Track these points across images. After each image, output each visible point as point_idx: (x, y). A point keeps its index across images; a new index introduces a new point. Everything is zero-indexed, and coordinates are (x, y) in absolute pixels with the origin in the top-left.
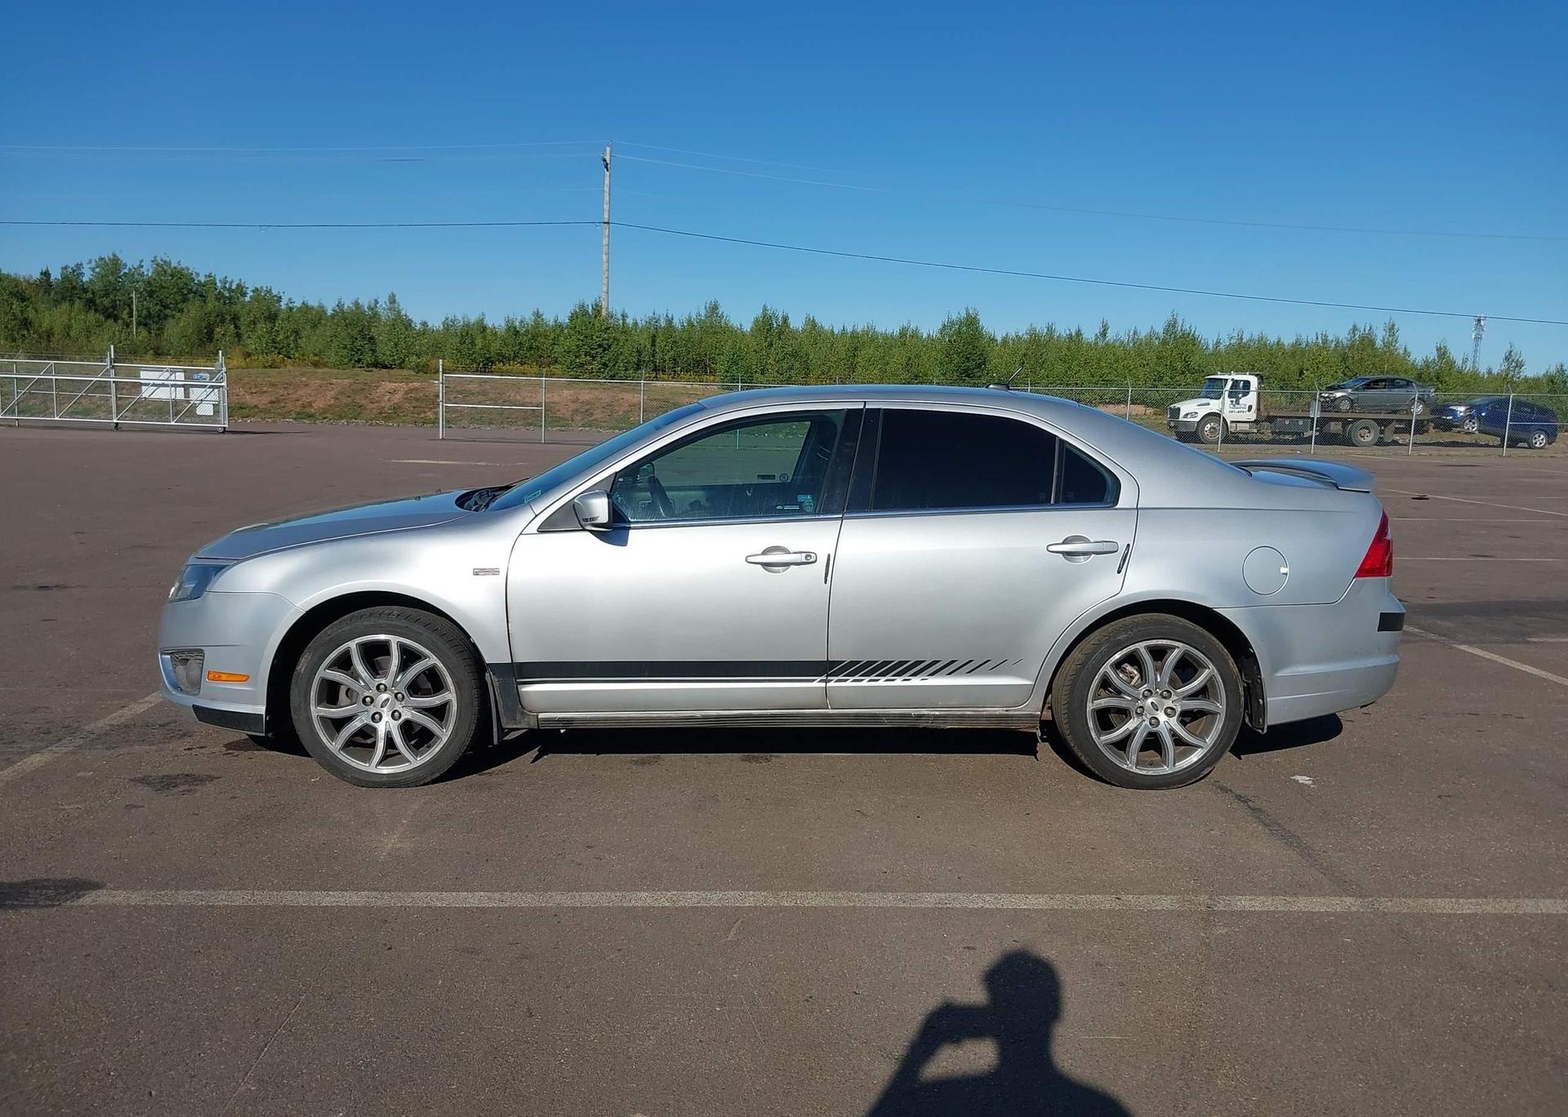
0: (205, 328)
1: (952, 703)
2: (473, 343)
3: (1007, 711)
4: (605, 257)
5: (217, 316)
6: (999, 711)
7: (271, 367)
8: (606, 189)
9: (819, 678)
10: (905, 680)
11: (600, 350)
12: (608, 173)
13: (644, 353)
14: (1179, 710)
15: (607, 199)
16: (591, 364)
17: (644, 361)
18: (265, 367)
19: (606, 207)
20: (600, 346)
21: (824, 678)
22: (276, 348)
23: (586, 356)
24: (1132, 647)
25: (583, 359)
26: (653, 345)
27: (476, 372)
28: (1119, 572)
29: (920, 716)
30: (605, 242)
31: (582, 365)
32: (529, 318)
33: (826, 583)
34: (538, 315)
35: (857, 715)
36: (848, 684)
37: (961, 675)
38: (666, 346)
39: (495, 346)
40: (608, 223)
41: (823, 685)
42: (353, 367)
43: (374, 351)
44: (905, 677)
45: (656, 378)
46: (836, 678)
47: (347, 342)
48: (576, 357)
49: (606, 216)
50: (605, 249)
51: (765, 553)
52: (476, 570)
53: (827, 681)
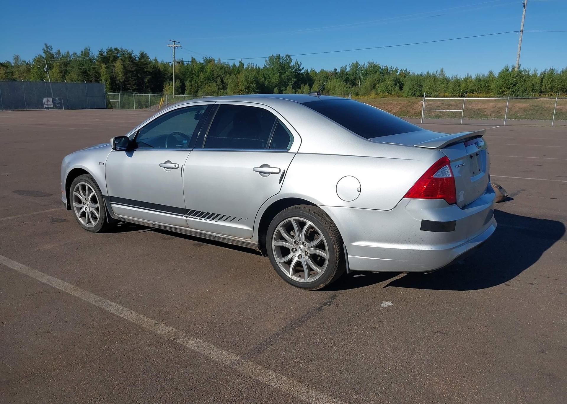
0: (373, 85)
1: (226, 233)
2: (459, 86)
3: (246, 240)
4: (519, 46)
5: (378, 80)
6: (243, 240)
7: (383, 98)
8: (523, 16)
9: (185, 215)
10: (210, 221)
11: (512, 85)
12: (524, 9)
13: (536, 86)
14: (309, 253)
15: (523, 21)
16: (506, 92)
17: (535, 89)
18: (381, 98)
19: (522, 24)
20: (512, 84)
21: (186, 215)
22: (387, 91)
23: (505, 88)
24: (288, 219)
25: (503, 89)
26: (542, 82)
27: (460, 97)
28: (280, 183)
29: (218, 237)
30: (520, 39)
31: (503, 92)
32: (486, 74)
33: (181, 177)
34: (491, 72)
35: (198, 232)
36: (192, 219)
37: (228, 222)
38: (548, 82)
39: (470, 86)
40: (522, 31)
41: (185, 218)
42: (413, 97)
43: (421, 91)
44: (210, 219)
45: (540, 96)
46: (189, 216)
47: (411, 88)
48: (501, 89)
49: (522, 28)
50: (520, 43)
51: (165, 163)
52: (99, 163)
53: (187, 217)
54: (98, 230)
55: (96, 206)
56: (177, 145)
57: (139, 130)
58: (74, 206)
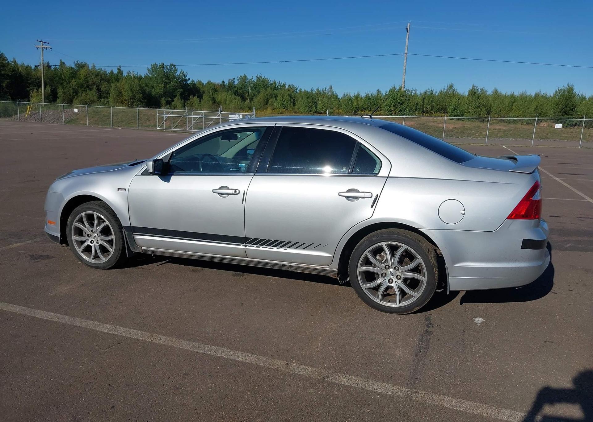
0: (266, 100)
1: (298, 261)
2: (352, 103)
3: (322, 267)
4: (404, 68)
5: (270, 95)
6: (318, 267)
7: (280, 113)
8: (407, 40)
9: (243, 244)
10: (277, 249)
11: (399, 104)
12: (408, 34)
13: (419, 105)
14: (403, 277)
15: (407, 44)
16: (395, 110)
17: (418, 108)
18: (279, 113)
19: (406, 48)
20: (399, 103)
22: (283, 106)
23: (393, 107)
24: (379, 244)
25: (392, 108)
26: (423, 102)
27: (352, 114)
28: (372, 207)
29: (285, 266)
30: (405, 61)
31: (391, 110)
32: (375, 92)
33: (243, 203)
34: (379, 91)
35: (259, 262)
36: (254, 248)
37: (301, 249)
38: (428, 102)
39: (361, 104)
40: (407, 54)
41: (244, 247)
42: (309, 113)
43: (316, 107)
44: (277, 248)
45: (423, 115)
46: (249, 245)
47: (307, 104)
48: (390, 107)
49: (406, 51)
50: (405, 64)
51: (220, 188)
52: (118, 189)
53: (246, 246)
54: (110, 266)
55: (109, 238)
56: (231, 169)
57: (173, 152)
58: (73, 239)
